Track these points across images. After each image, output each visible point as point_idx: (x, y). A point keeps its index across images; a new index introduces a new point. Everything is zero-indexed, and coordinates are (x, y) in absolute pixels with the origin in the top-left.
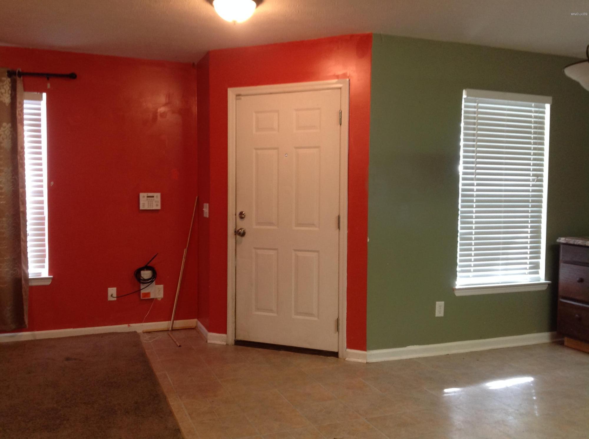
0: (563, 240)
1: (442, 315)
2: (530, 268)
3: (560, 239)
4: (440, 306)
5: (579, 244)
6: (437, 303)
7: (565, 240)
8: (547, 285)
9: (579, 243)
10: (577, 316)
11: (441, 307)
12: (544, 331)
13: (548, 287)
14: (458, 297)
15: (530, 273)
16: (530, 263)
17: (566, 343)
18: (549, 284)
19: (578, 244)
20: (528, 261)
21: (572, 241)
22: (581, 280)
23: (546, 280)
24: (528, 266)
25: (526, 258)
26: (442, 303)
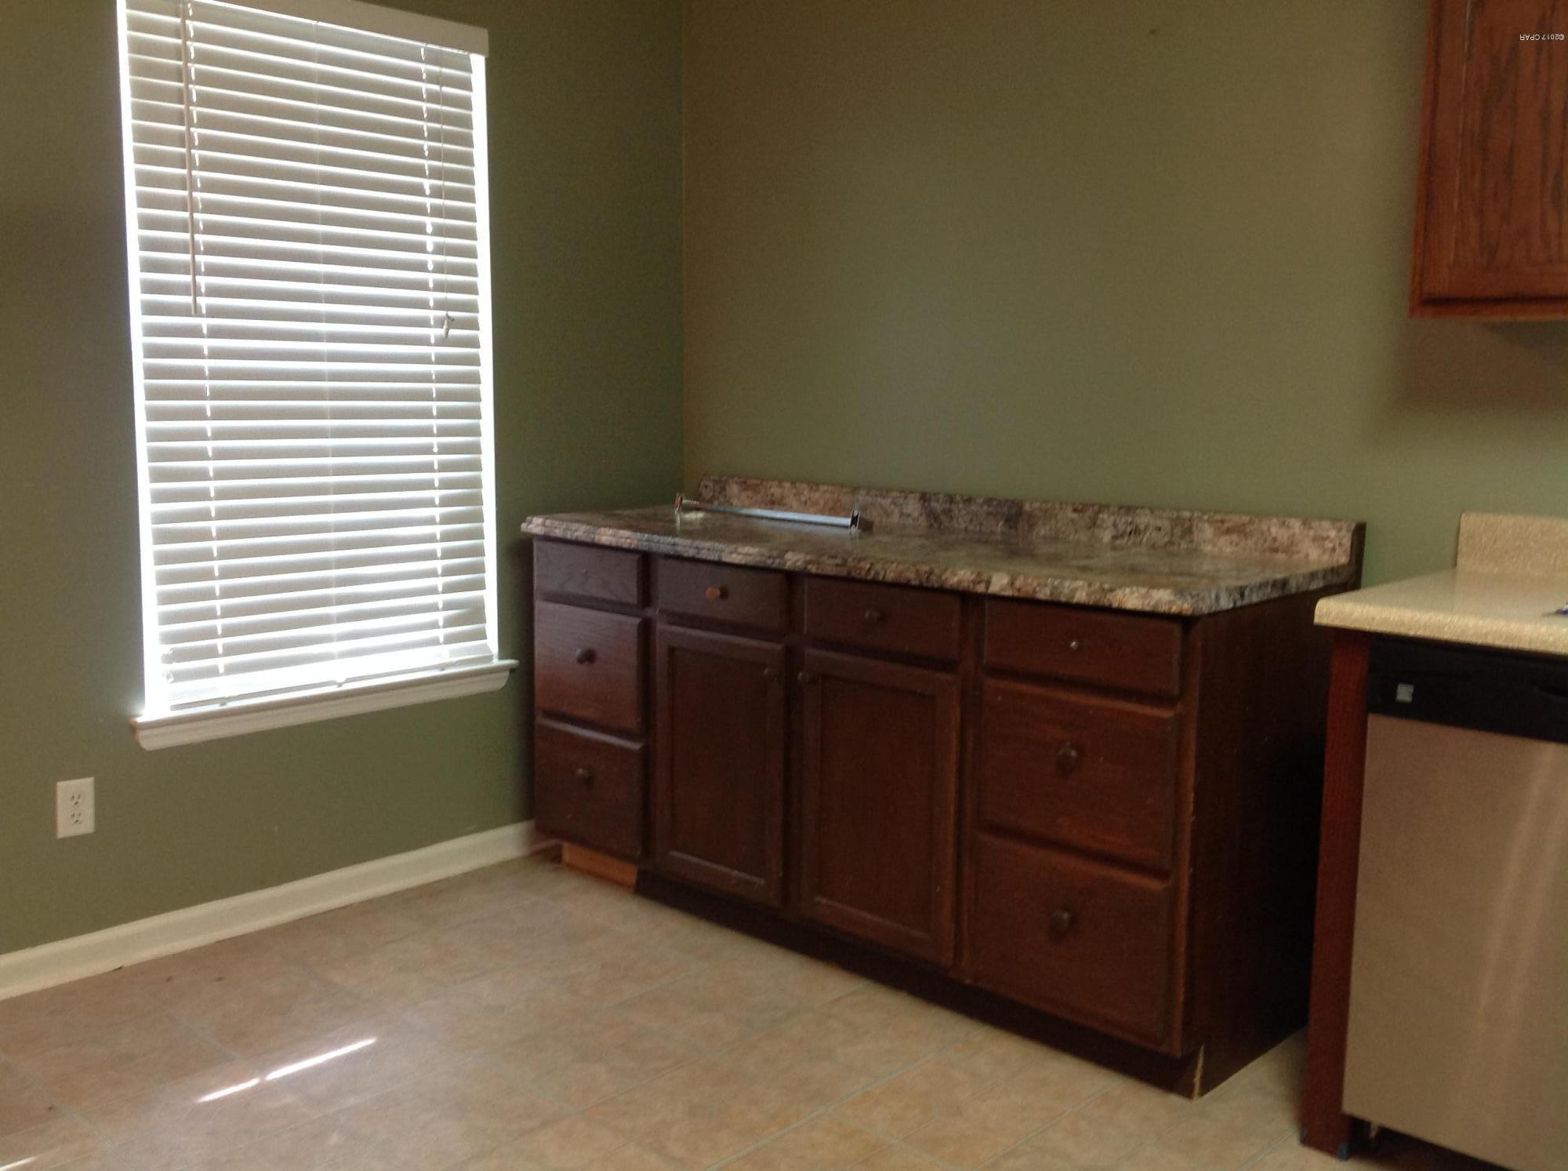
0: (538, 525)
1: (87, 826)
2: (449, 622)
3: (530, 523)
4: (76, 799)
5: (577, 537)
6: (61, 785)
7: (543, 525)
8: (507, 674)
9: (576, 534)
10: (580, 771)
11: (80, 801)
12: (505, 824)
13: (509, 676)
14: (151, 752)
15: (450, 639)
16: (448, 606)
17: (567, 856)
18: (512, 670)
19: (574, 538)
20: (439, 599)
21: (559, 527)
22: (589, 657)
23: (501, 657)
24: (440, 616)
25: (433, 591)
26: (85, 785)
